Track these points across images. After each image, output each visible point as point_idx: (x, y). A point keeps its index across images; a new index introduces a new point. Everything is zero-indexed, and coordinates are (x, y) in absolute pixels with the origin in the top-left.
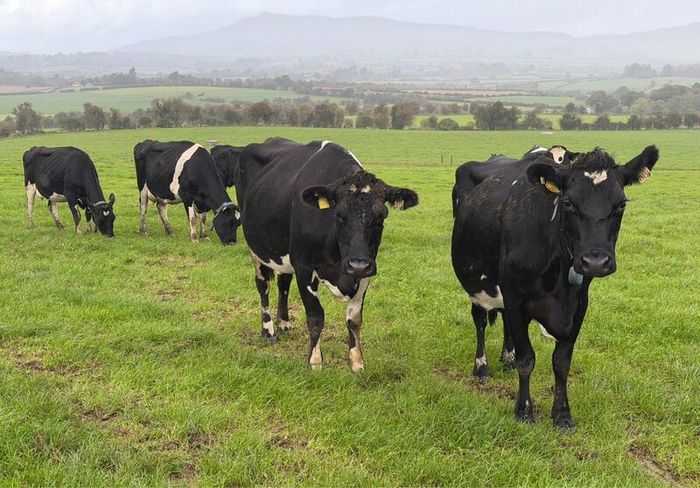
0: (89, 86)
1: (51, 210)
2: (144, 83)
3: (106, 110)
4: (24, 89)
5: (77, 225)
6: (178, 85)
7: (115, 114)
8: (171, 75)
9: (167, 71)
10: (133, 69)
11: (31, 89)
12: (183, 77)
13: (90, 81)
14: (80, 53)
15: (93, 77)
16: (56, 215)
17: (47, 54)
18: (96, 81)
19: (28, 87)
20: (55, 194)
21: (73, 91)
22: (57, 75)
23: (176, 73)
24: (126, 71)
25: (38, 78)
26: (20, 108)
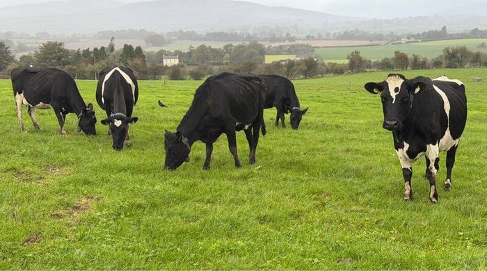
0: (412, 39)
1: (30, 115)
2: (452, 37)
3: (410, 56)
4: (368, 42)
5: (62, 126)
6: (477, 38)
7: (416, 58)
8: (472, 31)
9: (470, 28)
10: (444, 28)
11: (373, 42)
12: (480, 31)
13: (414, 36)
14: (410, 17)
15: (416, 33)
16: (34, 119)
17: (388, 19)
18: (417, 37)
19: (371, 41)
20: (41, 103)
21: (400, 43)
22: (392, 33)
23: (477, 29)
24: (439, 29)
25: (380, 35)
26: (352, 55)
